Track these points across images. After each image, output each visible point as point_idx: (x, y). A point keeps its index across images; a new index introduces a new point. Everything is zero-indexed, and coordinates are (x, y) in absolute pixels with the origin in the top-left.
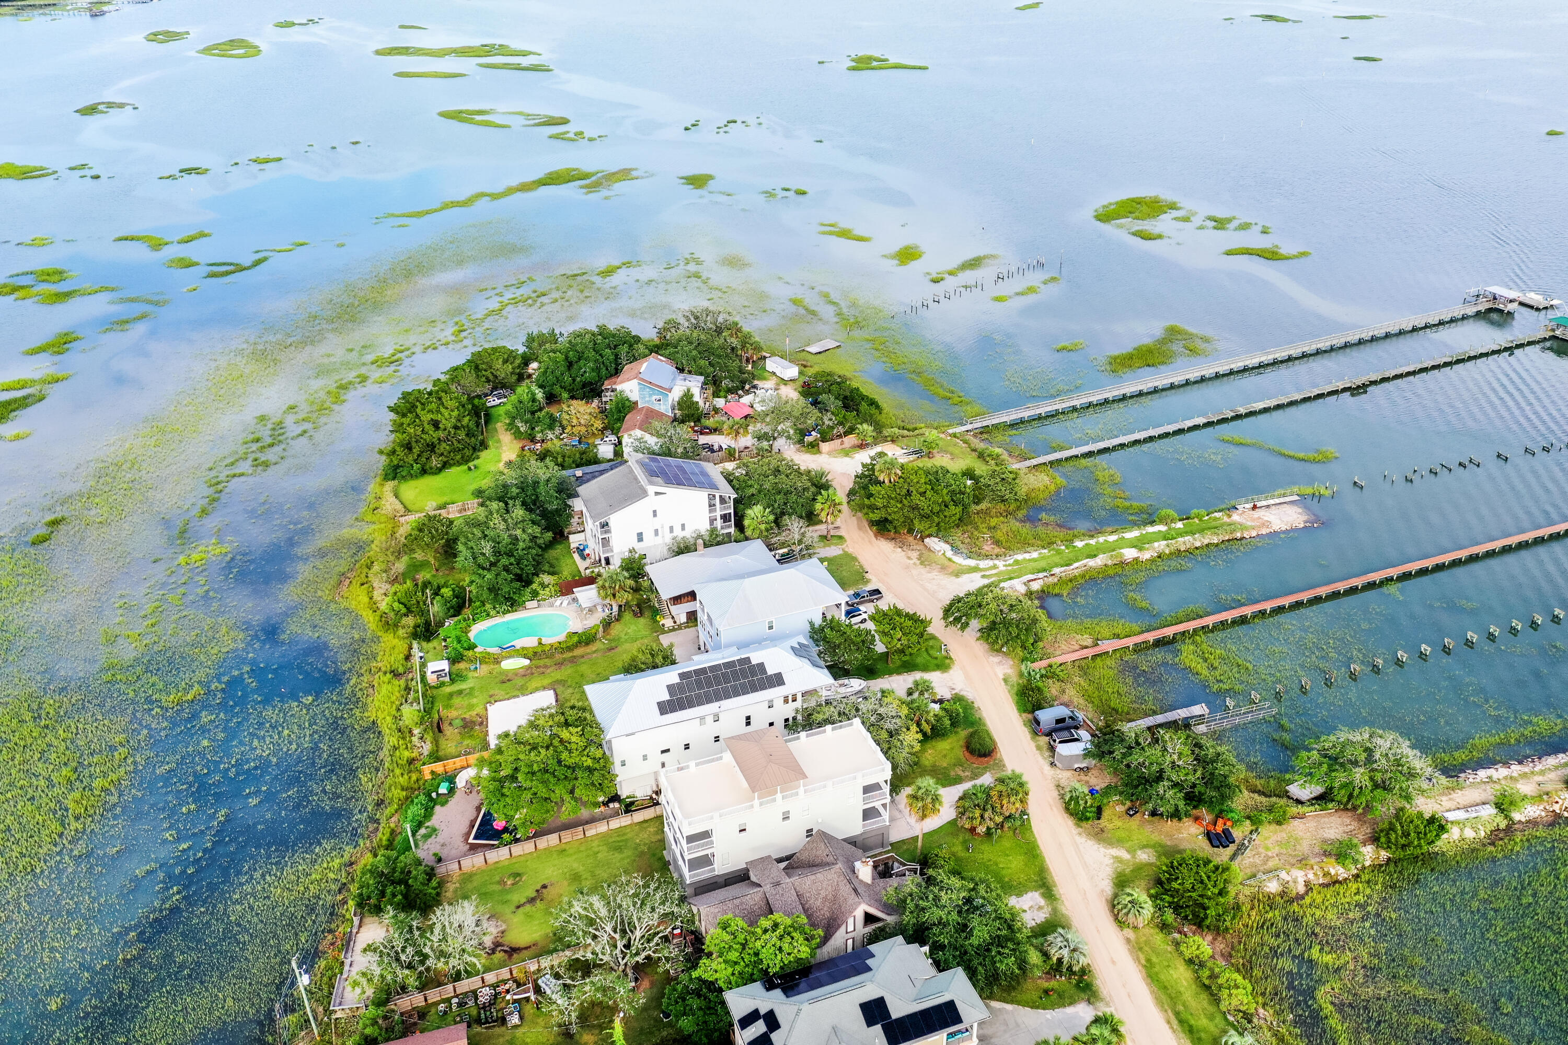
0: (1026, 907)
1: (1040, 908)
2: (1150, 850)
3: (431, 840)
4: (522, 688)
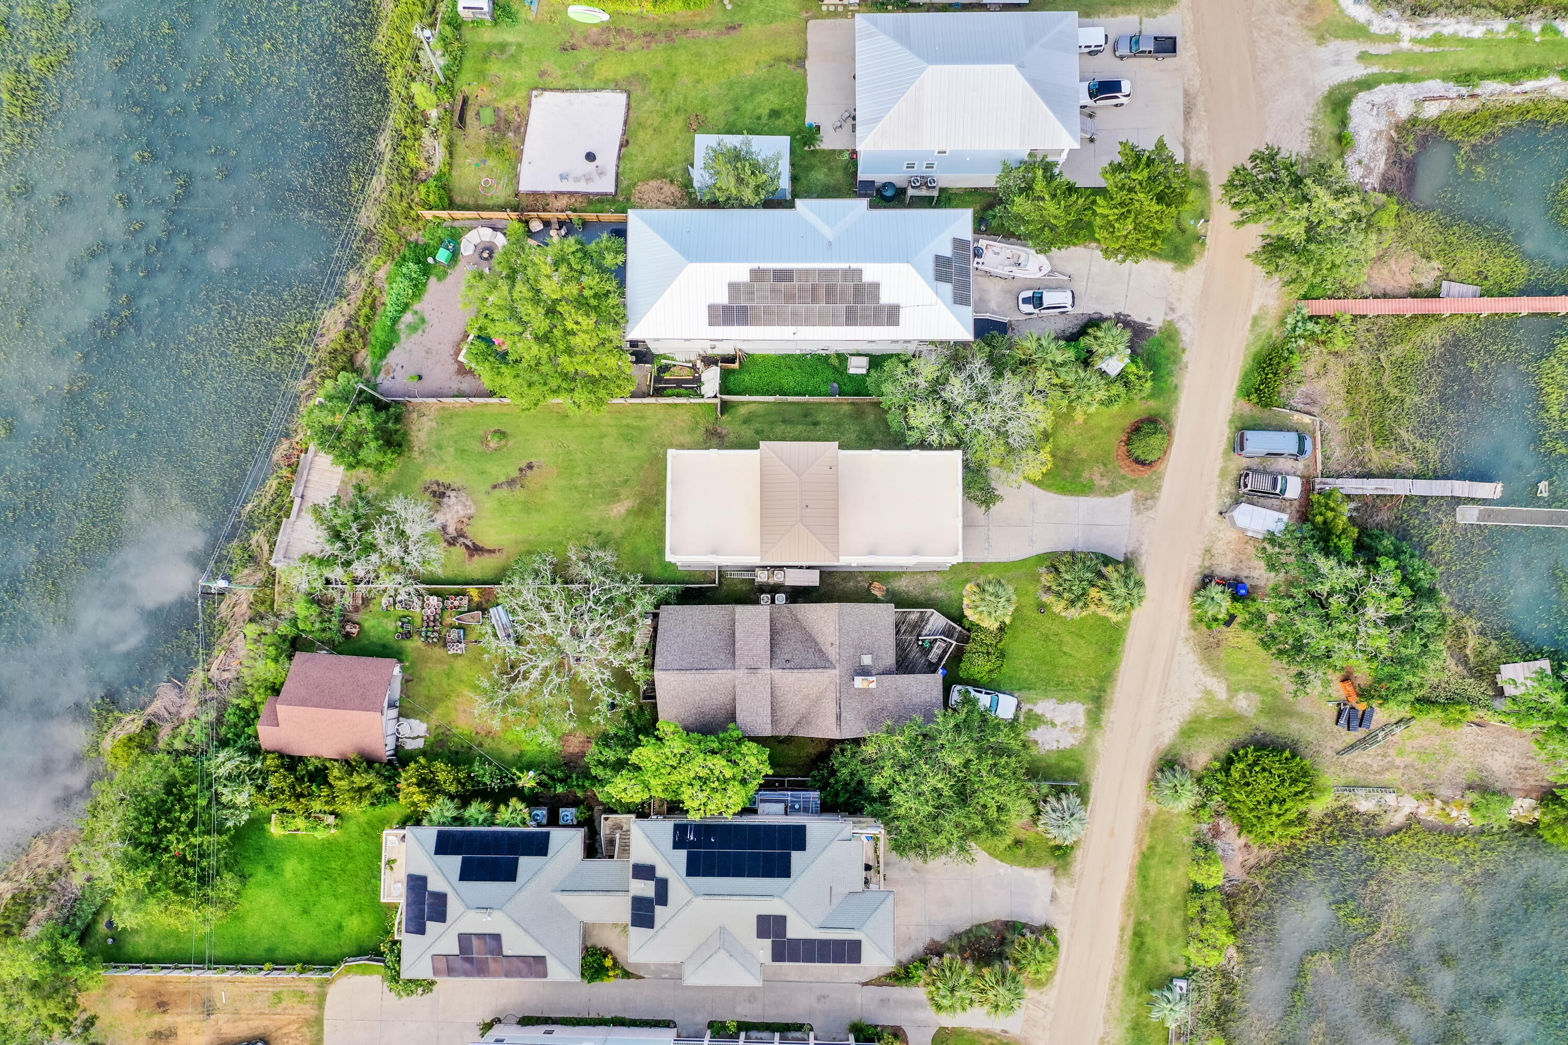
0: (1058, 721)
1: (1075, 729)
2: (1256, 698)
3: (415, 337)
4: (587, 72)
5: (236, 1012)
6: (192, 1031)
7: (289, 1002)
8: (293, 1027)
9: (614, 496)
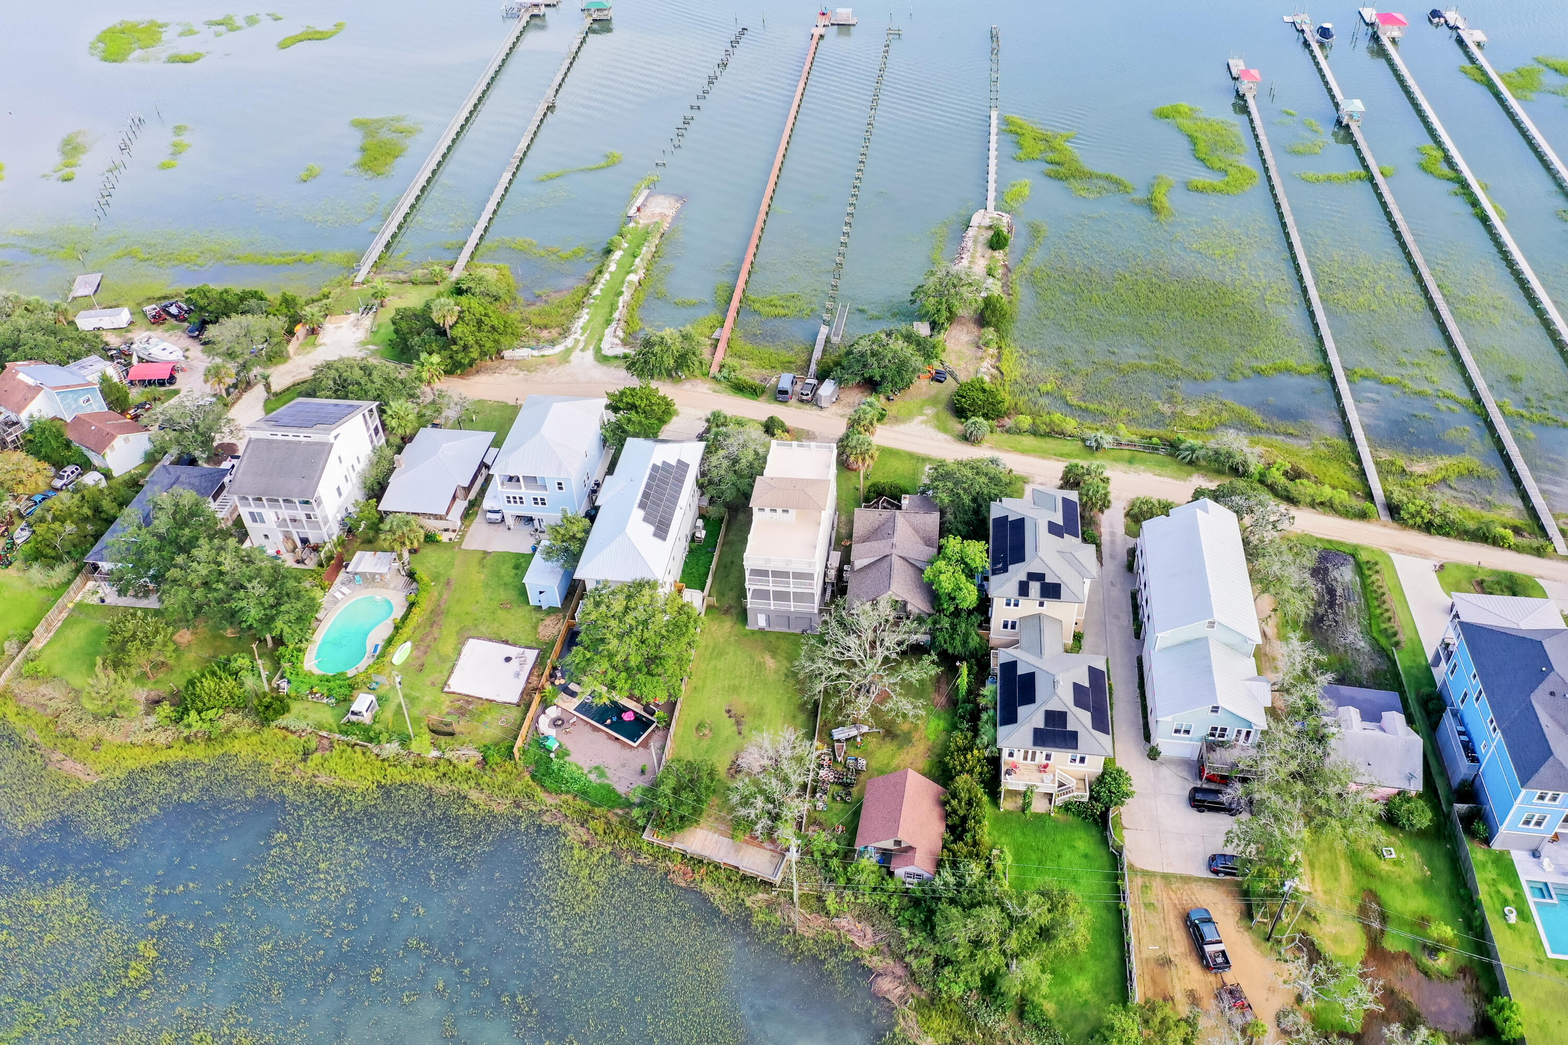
3: (609, 773)
4: (443, 659)
5: (1166, 939)
6: (1187, 976)
7: (1151, 897)
8: (1173, 895)
9: (761, 665)
